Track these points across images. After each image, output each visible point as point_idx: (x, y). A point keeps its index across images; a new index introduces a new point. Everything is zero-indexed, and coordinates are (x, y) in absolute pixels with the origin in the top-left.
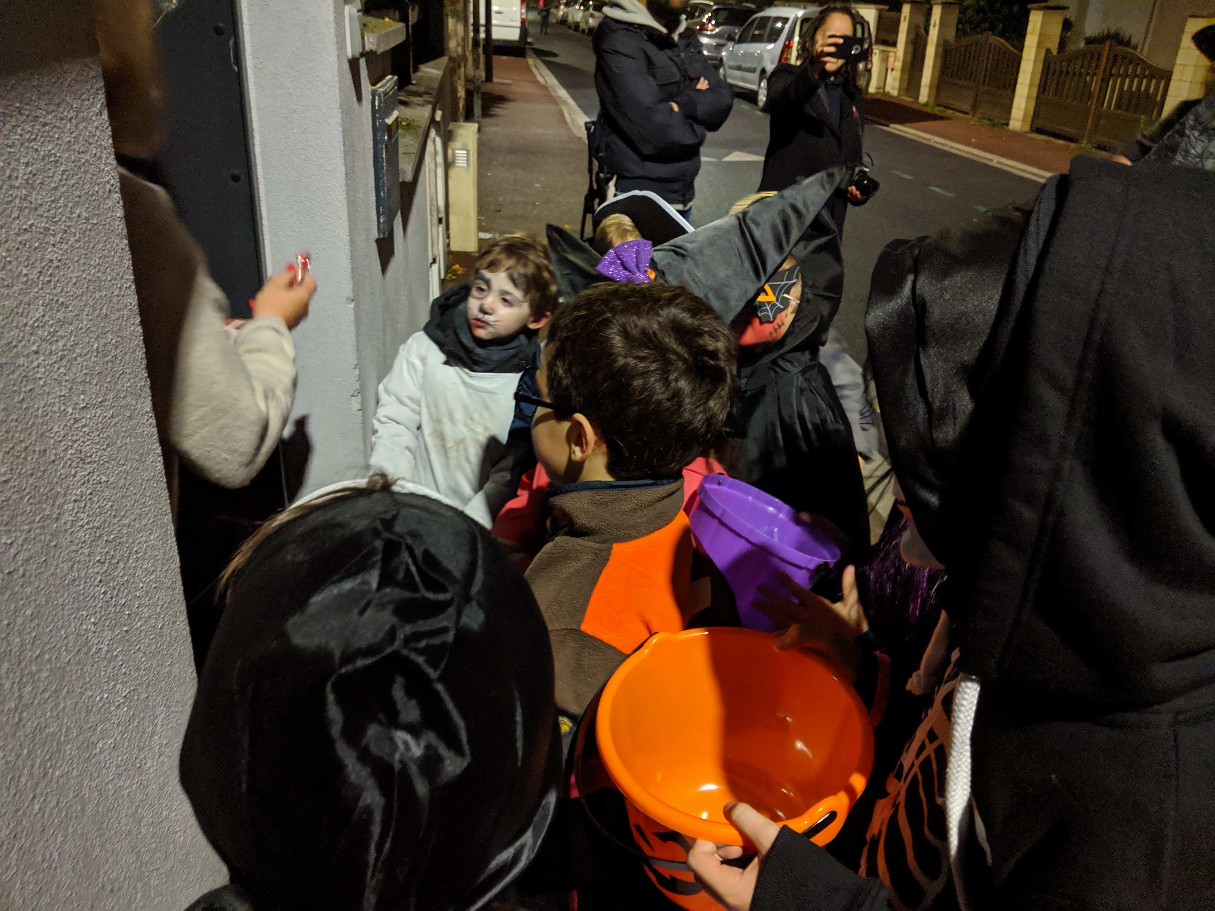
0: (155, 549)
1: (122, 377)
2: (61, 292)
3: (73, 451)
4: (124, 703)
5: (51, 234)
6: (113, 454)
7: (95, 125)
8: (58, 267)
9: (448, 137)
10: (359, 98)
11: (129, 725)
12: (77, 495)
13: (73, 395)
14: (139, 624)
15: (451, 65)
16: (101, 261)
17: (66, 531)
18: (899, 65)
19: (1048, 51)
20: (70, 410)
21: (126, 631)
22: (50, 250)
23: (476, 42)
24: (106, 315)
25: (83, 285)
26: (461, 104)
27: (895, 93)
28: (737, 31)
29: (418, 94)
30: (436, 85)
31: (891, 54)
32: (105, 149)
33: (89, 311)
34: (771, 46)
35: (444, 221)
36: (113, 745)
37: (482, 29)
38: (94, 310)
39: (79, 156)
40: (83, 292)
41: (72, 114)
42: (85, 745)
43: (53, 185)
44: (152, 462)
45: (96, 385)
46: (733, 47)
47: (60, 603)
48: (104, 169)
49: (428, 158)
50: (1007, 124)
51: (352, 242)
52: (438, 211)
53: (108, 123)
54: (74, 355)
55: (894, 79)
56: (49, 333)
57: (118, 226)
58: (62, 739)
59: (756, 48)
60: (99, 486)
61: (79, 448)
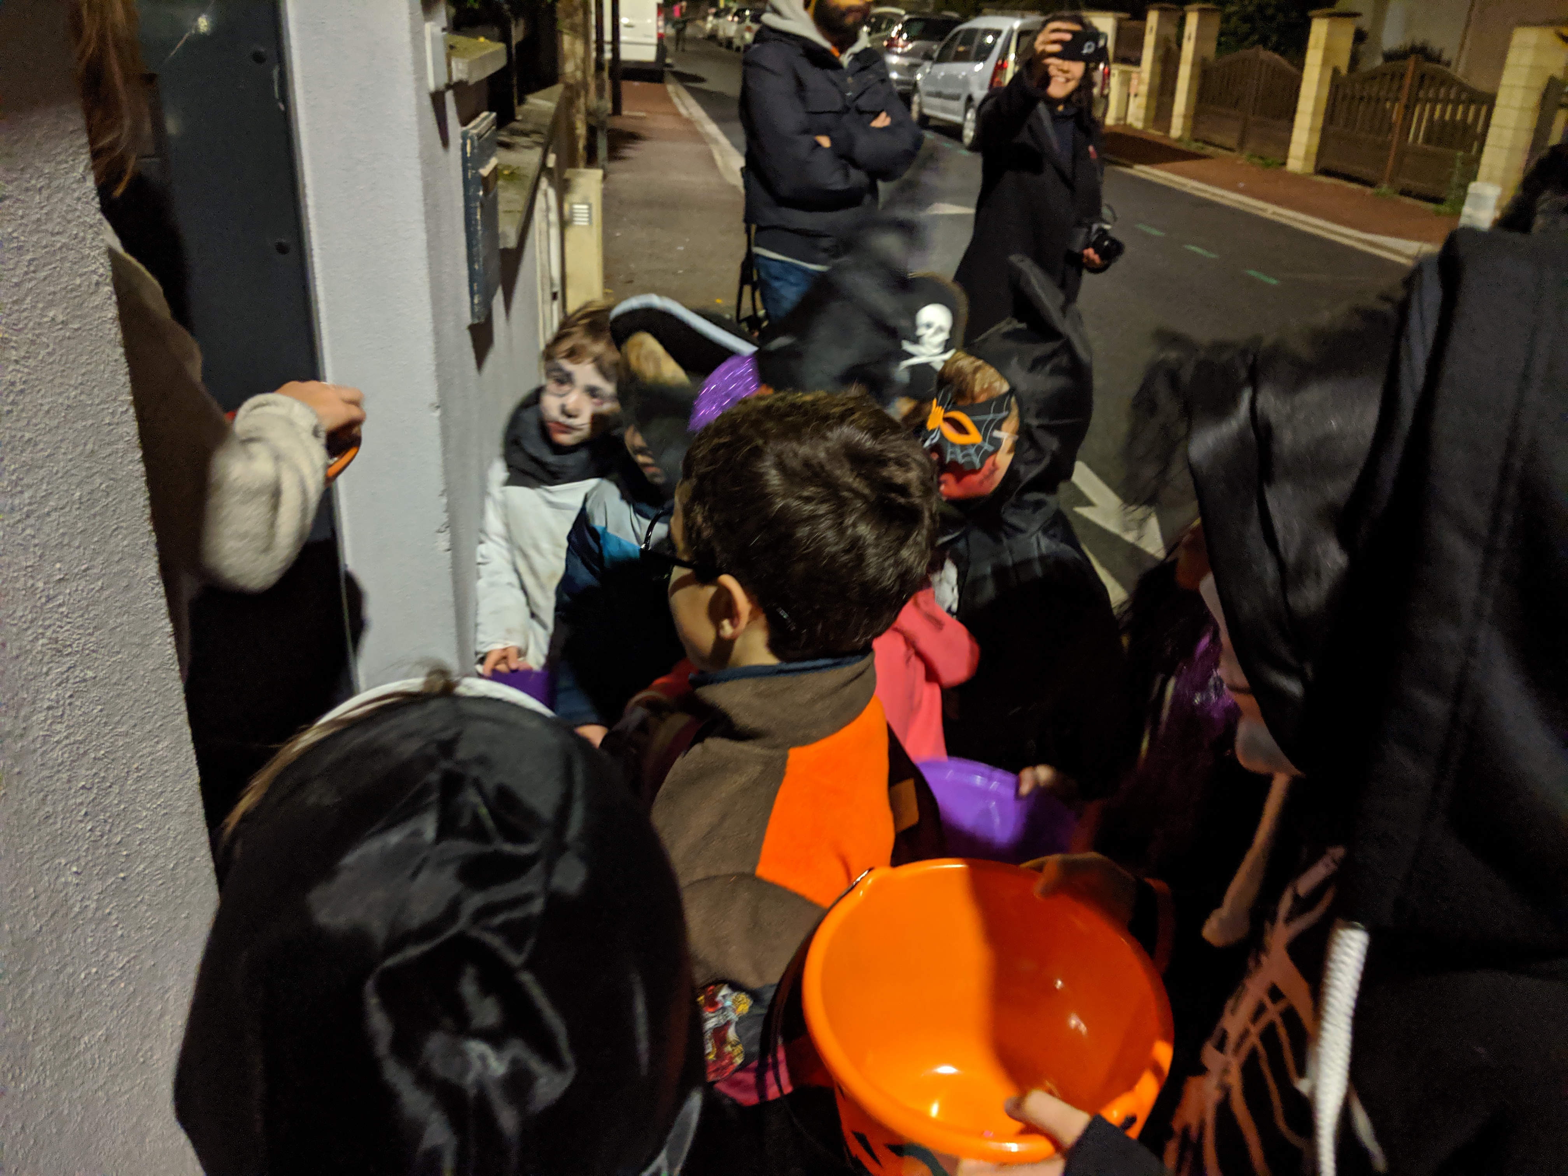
0: (165, 763)
1: (116, 533)
2: (28, 424)
3: (45, 641)
4: (120, 977)
6: (103, 639)
8: (22, 391)
9: (563, 188)
10: (445, 142)
11: (128, 1006)
12: (52, 700)
13: (45, 564)
14: (142, 866)
15: (568, 94)
16: (86, 378)
17: (35, 751)
18: (1144, 89)
19: (1336, 70)
20: (40, 584)
21: (124, 879)
22: (10, 369)
23: (599, 66)
24: (92, 451)
25: (59, 412)
26: (581, 144)
27: (1139, 125)
28: (936, 47)
29: (525, 134)
30: (547, 121)
31: (1134, 76)
33: (67, 448)
34: (979, 67)
35: (559, 295)
36: (104, 1038)
37: (608, 48)
38: (76, 446)
40: (59, 423)
42: (64, 1041)
44: (159, 644)
45: (78, 547)
46: (931, 68)
47: (27, 851)
48: (89, 254)
49: (538, 219)
50: (1284, 164)
51: (437, 333)
52: (552, 285)
54: (46, 510)
55: (1138, 107)
56: (11, 482)
57: (110, 329)
58: (30, 1038)
59: (960, 69)
60: (84, 684)
61: (54, 636)
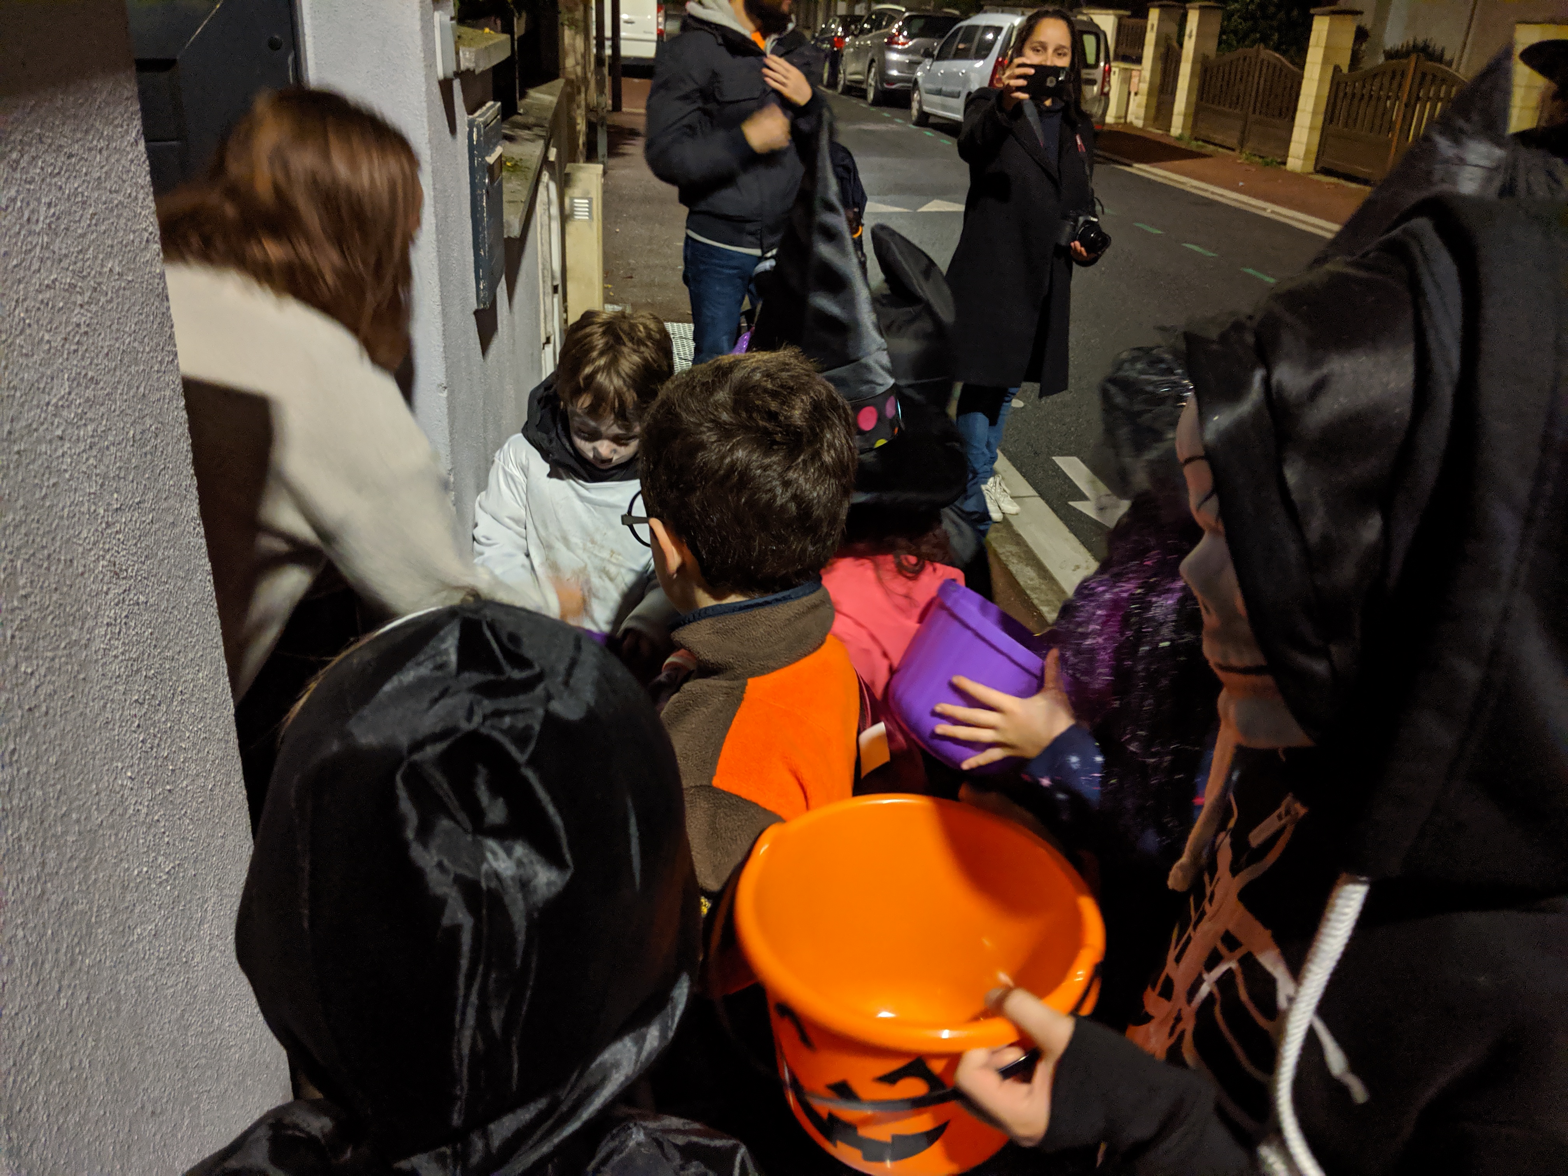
0: (204, 691)
1: (163, 472)
2: (91, 364)
3: (105, 563)
4: (167, 881)
5: (78, 292)
6: (153, 568)
7: (130, 157)
8: (86, 333)
9: (564, 183)
10: (453, 130)
11: (173, 909)
12: (111, 618)
13: (105, 493)
14: (185, 783)
15: (569, 89)
16: (138, 327)
17: (96, 661)
18: (1144, 87)
19: (1337, 69)
20: (102, 511)
21: (170, 791)
22: (76, 312)
23: (600, 60)
24: (144, 395)
25: (116, 357)
26: (581, 140)
27: (1139, 123)
28: (937, 44)
29: (527, 127)
30: (549, 115)
31: (1134, 74)
32: (142, 187)
33: (123, 389)
34: (978, 65)
35: (560, 289)
36: (154, 932)
37: (608, 43)
38: (130, 387)
39: (111, 196)
40: (116, 365)
41: (102, 144)
42: (120, 929)
43: (80, 231)
44: (200, 581)
45: (133, 481)
46: (931, 65)
47: (90, 750)
48: (140, 213)
49: (539, 209)
50: (1284, 163)
51: (444, 314)
52: (553, 278)
53: (145, 156)
54: (106, 443)
55: (1139, 106)
56: (76, 414)
58: (93, 920)
59: (961, 67)
60: (137, 607)
61: (112, 559)
